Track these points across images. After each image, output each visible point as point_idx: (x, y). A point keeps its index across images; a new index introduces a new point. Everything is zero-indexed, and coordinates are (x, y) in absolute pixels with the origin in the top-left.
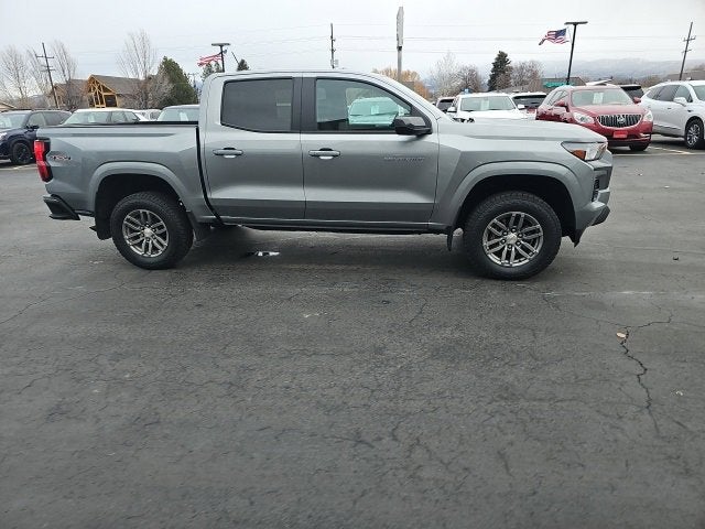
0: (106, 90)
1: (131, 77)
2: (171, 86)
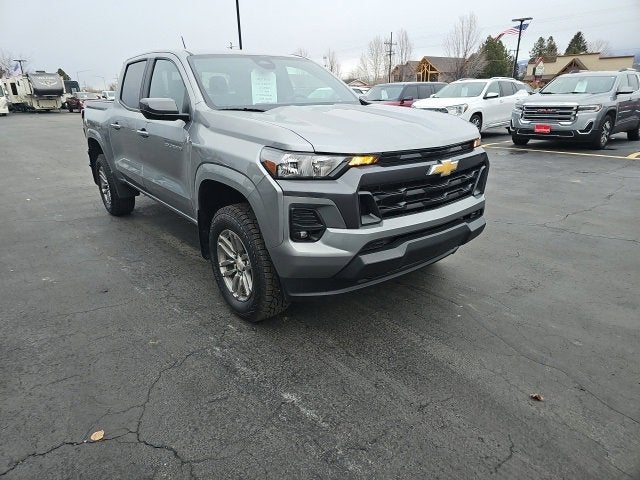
0: (432, 69)
1: (453, 56)
2: (487, 63)
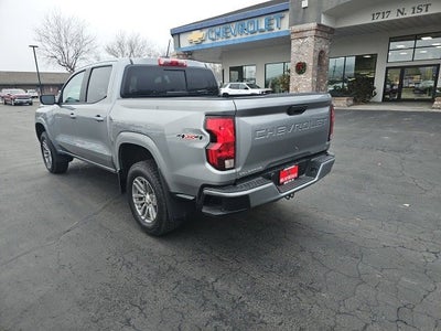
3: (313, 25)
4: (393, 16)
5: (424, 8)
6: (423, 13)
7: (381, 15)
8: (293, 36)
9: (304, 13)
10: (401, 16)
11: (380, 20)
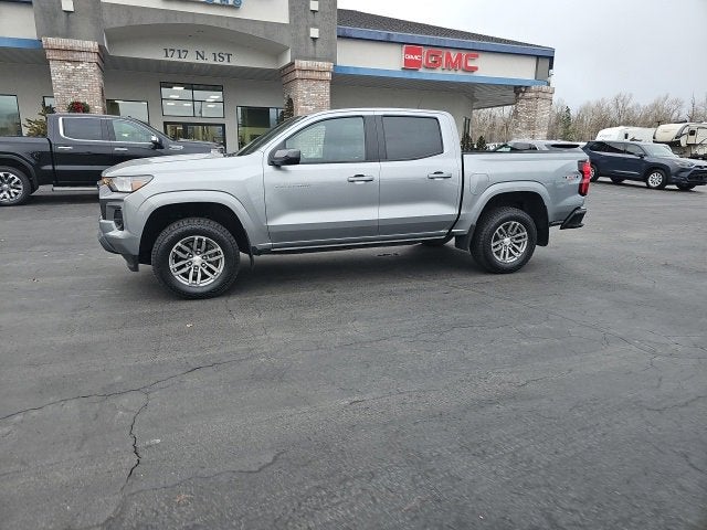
3: (92, 45)
4: (191, 58)
5: (226, 58)
6: (225, 63)
7: (176, 54)
8: (50, 55)
9: (68, 22)
10: (200, 61)
11: (175, 58)
